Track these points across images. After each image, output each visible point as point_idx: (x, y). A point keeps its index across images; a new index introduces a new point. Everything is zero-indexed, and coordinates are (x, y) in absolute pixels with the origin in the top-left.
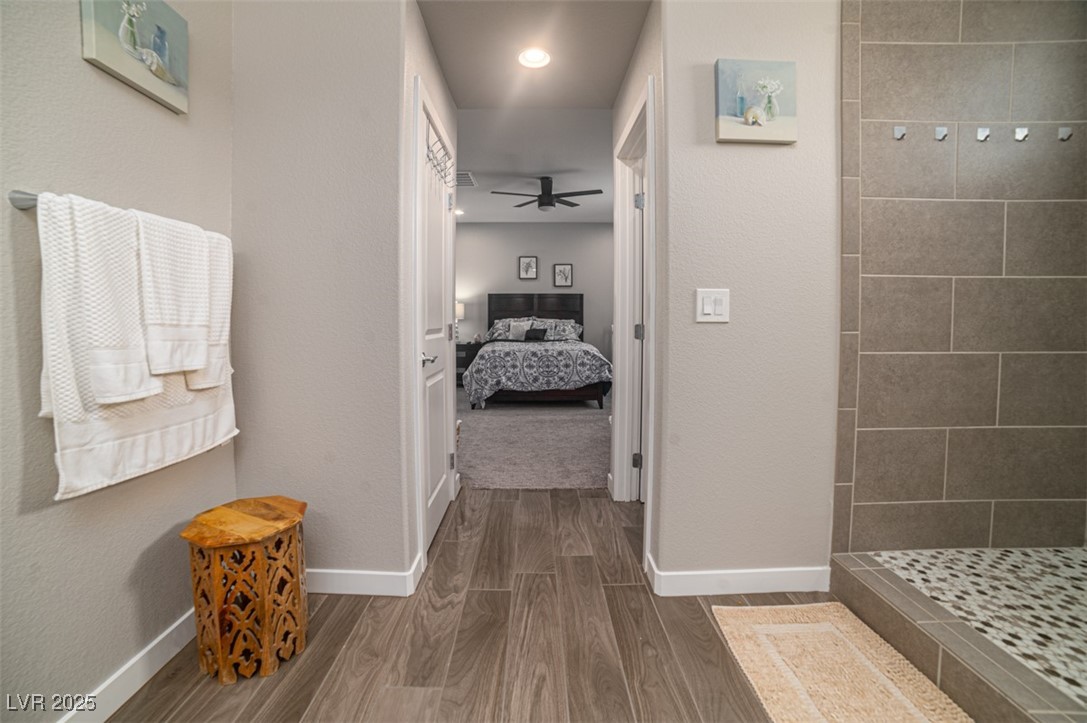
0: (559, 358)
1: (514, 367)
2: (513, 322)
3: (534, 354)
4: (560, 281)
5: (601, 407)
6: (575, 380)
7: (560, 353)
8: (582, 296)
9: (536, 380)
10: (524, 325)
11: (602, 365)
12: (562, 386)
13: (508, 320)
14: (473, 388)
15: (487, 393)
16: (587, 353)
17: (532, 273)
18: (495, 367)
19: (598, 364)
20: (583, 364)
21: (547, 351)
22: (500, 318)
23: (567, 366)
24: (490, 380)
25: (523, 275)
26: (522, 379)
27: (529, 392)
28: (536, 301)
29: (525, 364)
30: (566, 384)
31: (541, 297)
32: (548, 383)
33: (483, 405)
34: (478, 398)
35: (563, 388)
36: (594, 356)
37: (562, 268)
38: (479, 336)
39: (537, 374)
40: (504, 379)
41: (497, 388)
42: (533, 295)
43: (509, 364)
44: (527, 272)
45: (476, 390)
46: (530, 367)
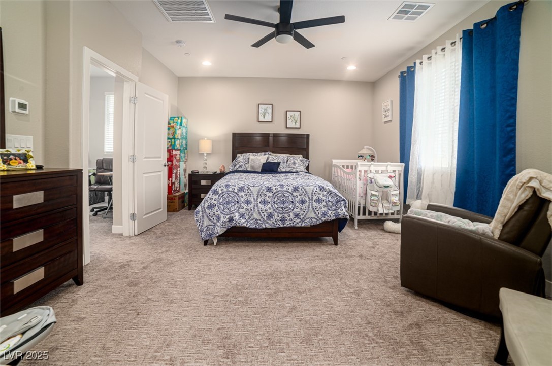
0: (295, 194)
1: (248, 202)
2: (251, 156)
3: (269, 189)
4: (291, 124)
5: (336, 244)
6: (311, 216)
7: (296, 189)
8: (308, 136)
9: (270, 216)
10: (260, 159)
11: (338, 202)
12: (298, 223)
13: (248, 154)
14: (205, 225)
15: (220, 230)
16: (322, 188)
17: (268, 118)
18: (229, 203)
19: (334, 200)
20: (319, 201)
21: (282, 186)
22: (241, 153)
23: (302, 202)
24: (222, 216)
25: (261, 119)
26: (256, 216)
27: (263, 229)
28: (271, 139)
29: (259, 200)
30: (302, 221)
31: (276, 136)
32: (283, 220)
33: (215, 241)
34: (210, 235)
35: (299, 225)
36: (330, 192)
37: (292, 113)
38: (223, 166)
39: (271, 211)
40: (236, 216)
41: (229, 225)
42: (269, 134)
43: (242, 200)
44: (264, 116)
45: (207, 226)
46: (265, 202)
